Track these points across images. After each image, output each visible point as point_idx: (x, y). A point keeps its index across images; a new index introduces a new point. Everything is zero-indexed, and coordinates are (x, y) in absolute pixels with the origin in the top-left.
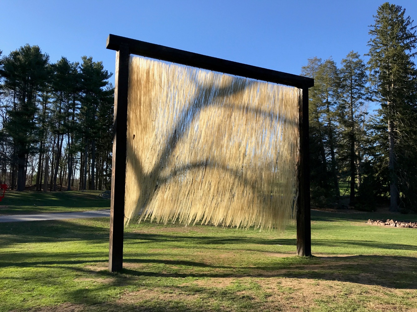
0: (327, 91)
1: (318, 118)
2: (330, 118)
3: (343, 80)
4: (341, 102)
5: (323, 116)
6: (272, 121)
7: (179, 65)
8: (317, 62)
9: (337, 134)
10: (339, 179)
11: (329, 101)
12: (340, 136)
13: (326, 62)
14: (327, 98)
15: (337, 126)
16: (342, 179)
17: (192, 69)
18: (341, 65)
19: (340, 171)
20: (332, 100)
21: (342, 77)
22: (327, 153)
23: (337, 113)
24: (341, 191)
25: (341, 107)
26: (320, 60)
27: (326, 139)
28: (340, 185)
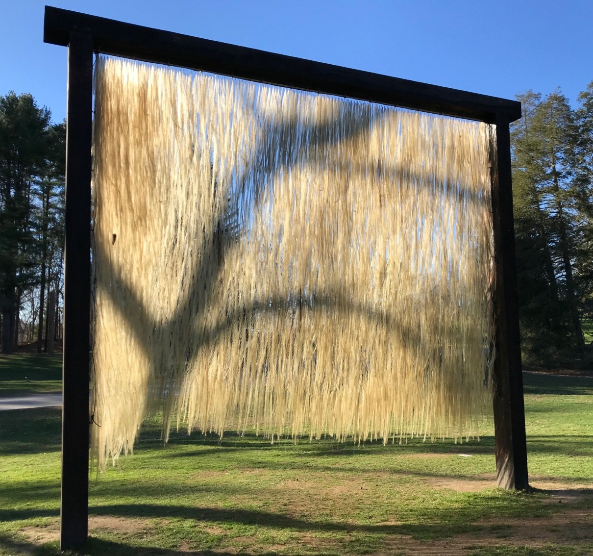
0: (553, 152)
1: (537, 202)
2: (560, 202)
3: (583, 131)
4: (580, 171)
5: (548, 199)
6: (434, 196)
7: (215, 75)
8: (532, 100)
9: (575, 231)
10: (582, 313)
11: (557, 170)
12: (579, 235)
13: (549, 99)
14: (553, 166)
15: (573, 217)
16: (587, 314)
17: (245, 85)
18: (578, 102)
19: (583, 300)
20: (563, 169)
21: (580, 126)
22: (556, 267)
23: (573, 193)
24: (586, 335)
25: (580, 180)
26: (537, 97)
27: (554, 242)
28: (584, 324)
